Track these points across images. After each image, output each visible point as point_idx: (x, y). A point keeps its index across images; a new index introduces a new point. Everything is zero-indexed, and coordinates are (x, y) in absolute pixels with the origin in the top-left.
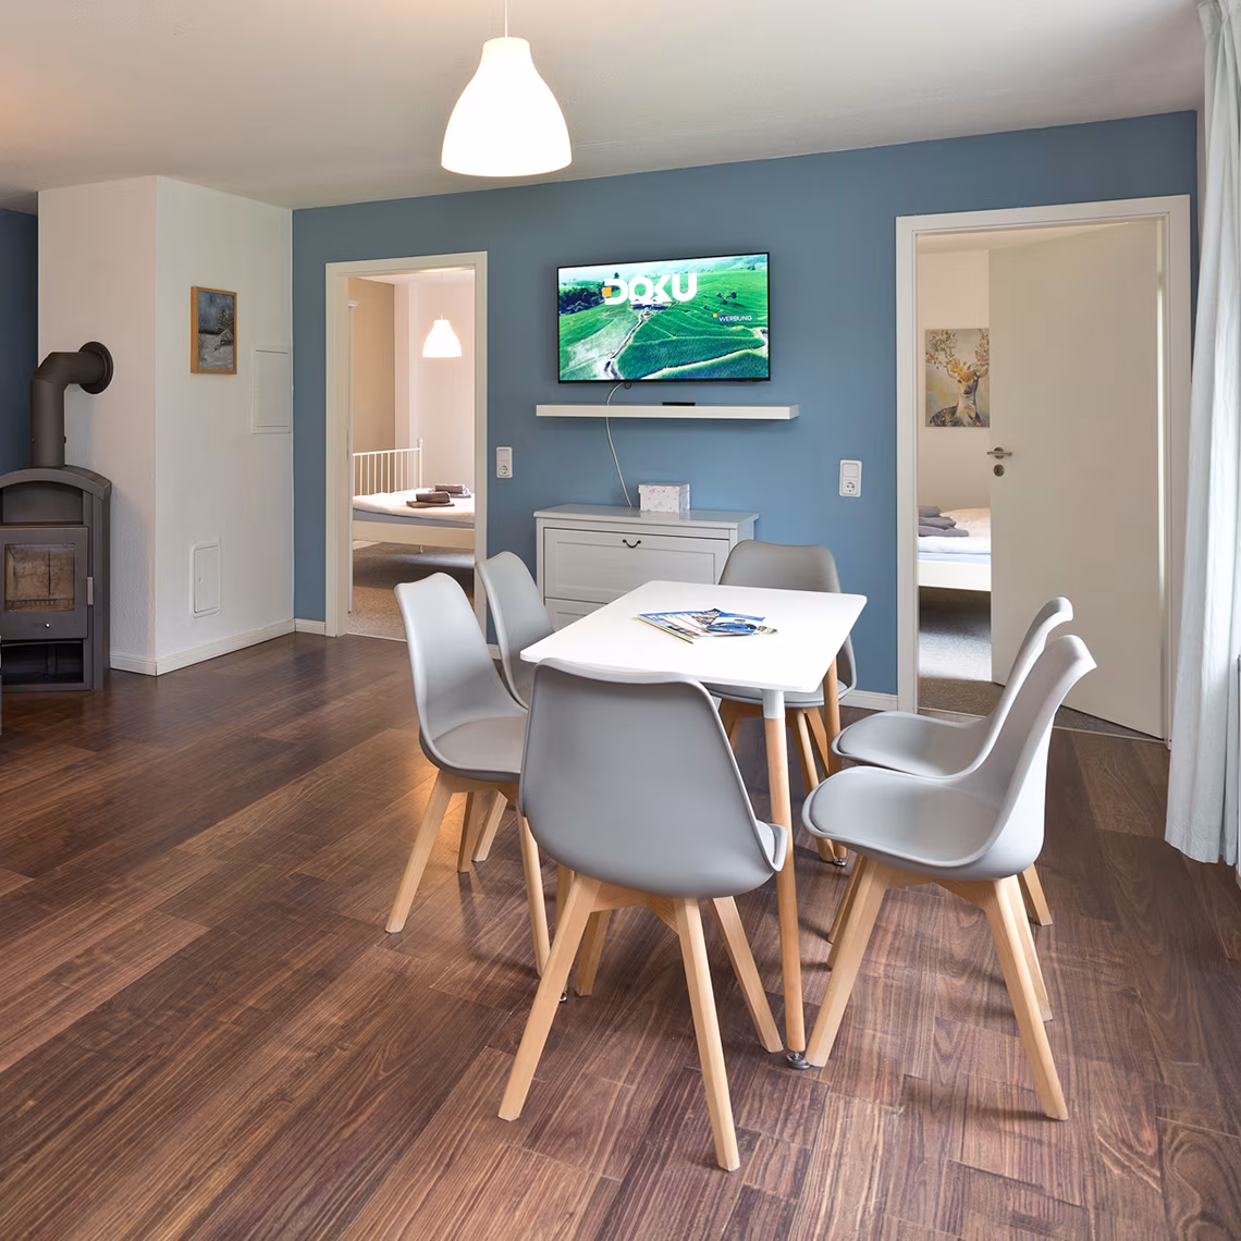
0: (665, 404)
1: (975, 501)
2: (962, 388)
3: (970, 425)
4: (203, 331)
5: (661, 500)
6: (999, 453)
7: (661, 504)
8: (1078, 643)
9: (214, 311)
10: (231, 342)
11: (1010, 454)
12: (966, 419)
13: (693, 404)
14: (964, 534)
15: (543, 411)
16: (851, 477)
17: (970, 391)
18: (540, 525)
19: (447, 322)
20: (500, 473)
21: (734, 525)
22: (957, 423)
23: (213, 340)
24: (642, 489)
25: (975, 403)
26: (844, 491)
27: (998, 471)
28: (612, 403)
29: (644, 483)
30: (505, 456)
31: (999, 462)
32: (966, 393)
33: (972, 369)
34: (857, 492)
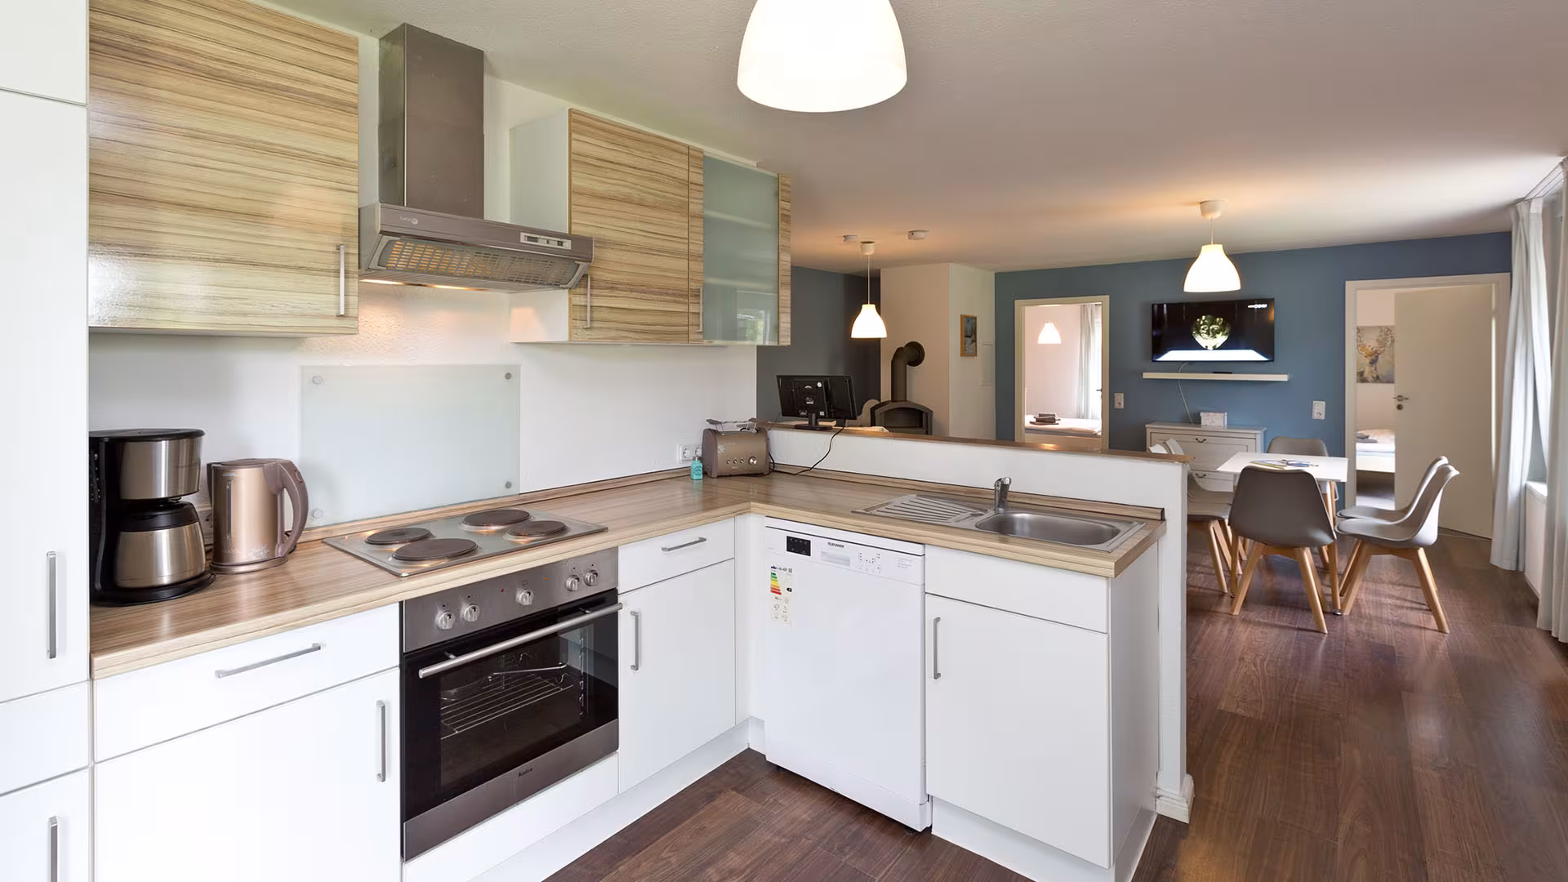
0: (1215, 373)
1: (1382, 426)
2: (1368, 360)
3: (1372, 382)
4: (966, 336)
5: (1213, 420)
6: (1400, 398)
7: (1213, 422)
8: (1451, 467)
9: (969, 327)
10: (975, 341)
11: (1407, 399)
12: (1370, 379)
13: (1231, 373)
14: (1375, 442)
15: (1146, 375)
16: (1319, 409)
17: (1373, 362)
18: (1148, 431)
19: (1052, 324)
20: (1117, 406)
21: (1259, 432)
22: (1368, 382)
23: (969, 340)
24: (1202, 414)
25: (1376, 369)
26: (1315, 416)
27: (1399, 407)
28: (1182, 372)
29: (1202, 411)
30: (1120, 399)
31: (1400, 403)
32: (1370, 363)
33: (1374, 349)
34: (1323, 417)
